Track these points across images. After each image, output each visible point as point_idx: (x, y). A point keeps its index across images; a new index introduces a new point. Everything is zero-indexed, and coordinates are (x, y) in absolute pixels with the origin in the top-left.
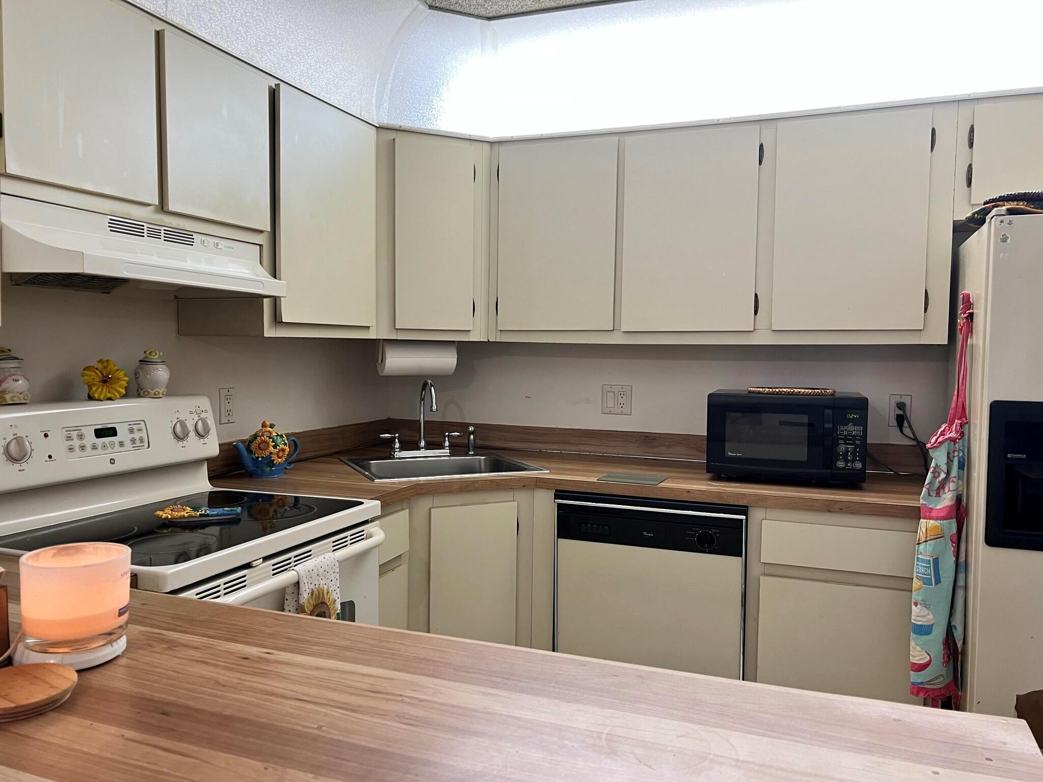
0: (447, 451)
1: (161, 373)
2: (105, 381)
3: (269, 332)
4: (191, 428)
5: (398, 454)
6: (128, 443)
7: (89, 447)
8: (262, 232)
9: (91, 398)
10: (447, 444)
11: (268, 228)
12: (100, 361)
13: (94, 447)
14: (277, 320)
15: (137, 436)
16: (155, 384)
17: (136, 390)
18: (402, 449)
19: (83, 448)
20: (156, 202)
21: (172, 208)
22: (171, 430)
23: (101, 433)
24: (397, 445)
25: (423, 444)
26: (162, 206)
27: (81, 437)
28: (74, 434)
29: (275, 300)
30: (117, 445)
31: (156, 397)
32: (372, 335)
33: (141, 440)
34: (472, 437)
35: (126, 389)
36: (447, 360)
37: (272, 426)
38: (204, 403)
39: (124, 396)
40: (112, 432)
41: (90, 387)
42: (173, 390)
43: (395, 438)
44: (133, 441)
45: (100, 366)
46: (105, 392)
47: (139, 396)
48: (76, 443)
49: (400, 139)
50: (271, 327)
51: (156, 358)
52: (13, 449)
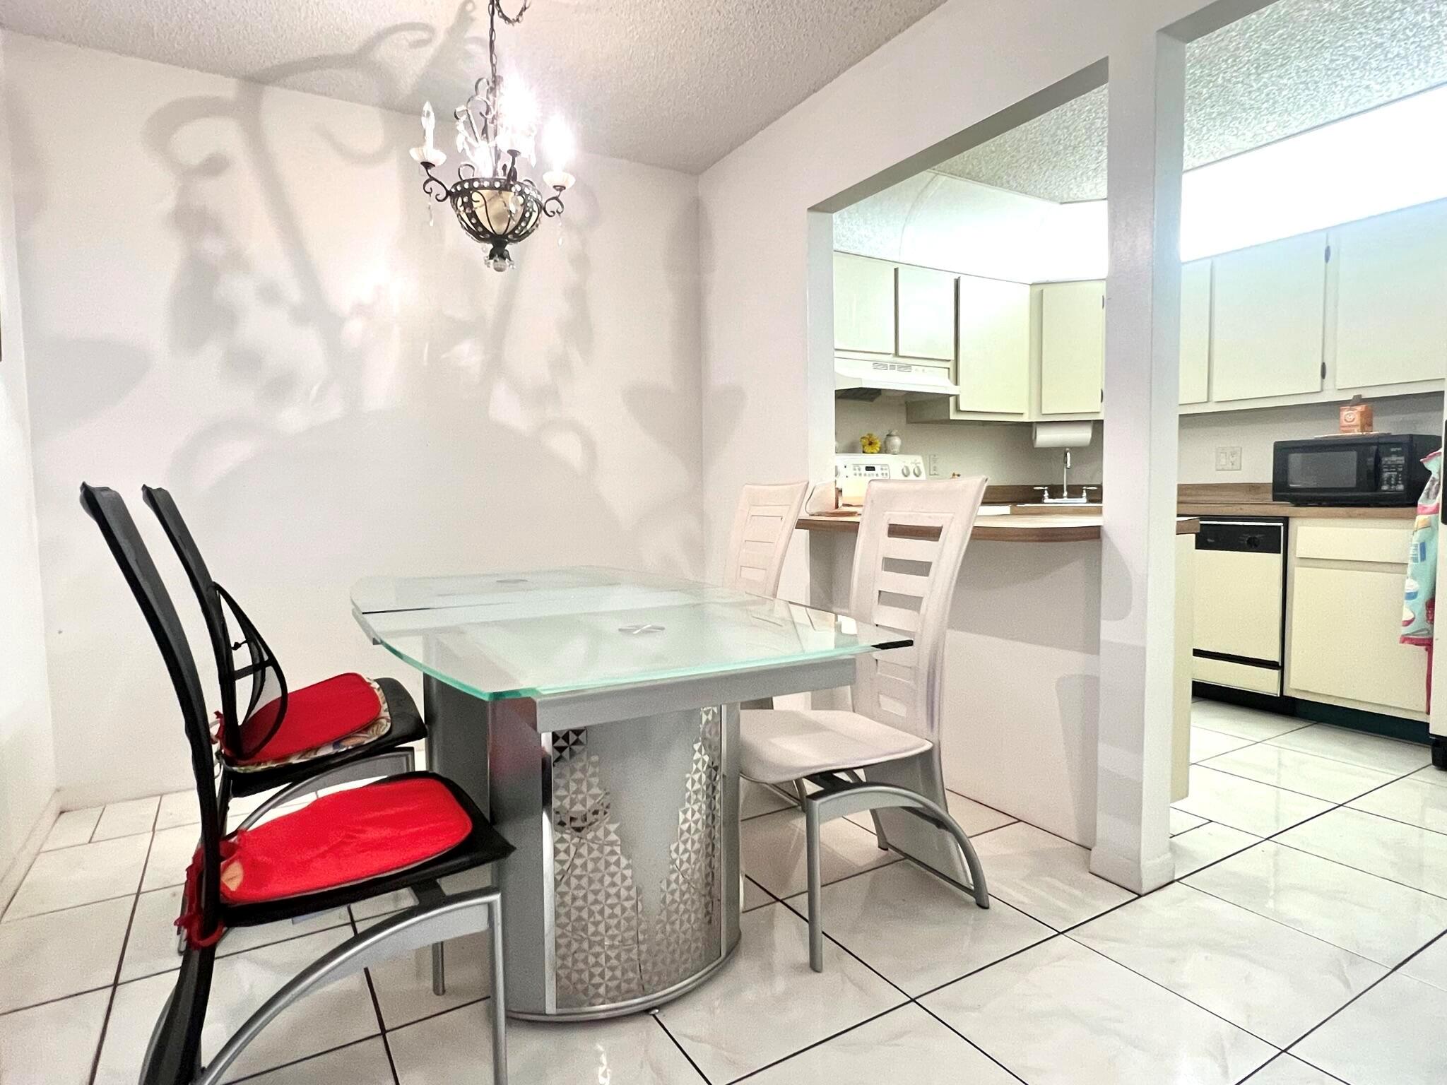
0: (1084, 500)
1: (897, 441)
2: (871, 444)
3: (953, 416)
4: (911, 471)
5: (1047, 500)
6: (880, 475)
7: (863, 475)
8: (949, 361)
9: (864, 452)
10: (1085, 494)
11: (952, 357)
12: (869, 435)
13: (865, 475)
14: (958, 410)
15: (884, 472)
16: (893, 446)
17: (884, 450)
18: (1050, 497)
19: (860, 474)
20: (893, 352)
21: (900, 354)
22: (901, 472)
23: (868, 469)
24: (1046, 494)
25: (1065, 494)
26: (896, 354)
27: (859, 469)
28: (857, 468)
29: (957, 397)
30: (875, 475)
31: (894, 454)
32: (1025, 419)
33: (886, 474)
35: (880, 448)
36: (1085, 435)
37: (959, 476)
38: (919, 459)
39: (879, 452)
40: (873, 469)
41: (864, 447)
42: (903, 451)
43: (1044, 490)
44: (883, 474)
45: (868, 437)
46: (868, 449)
47: (886, 453)
48: (858, 472)
49: (1047, 289)
50: (954, 414)
51: (894, 433)
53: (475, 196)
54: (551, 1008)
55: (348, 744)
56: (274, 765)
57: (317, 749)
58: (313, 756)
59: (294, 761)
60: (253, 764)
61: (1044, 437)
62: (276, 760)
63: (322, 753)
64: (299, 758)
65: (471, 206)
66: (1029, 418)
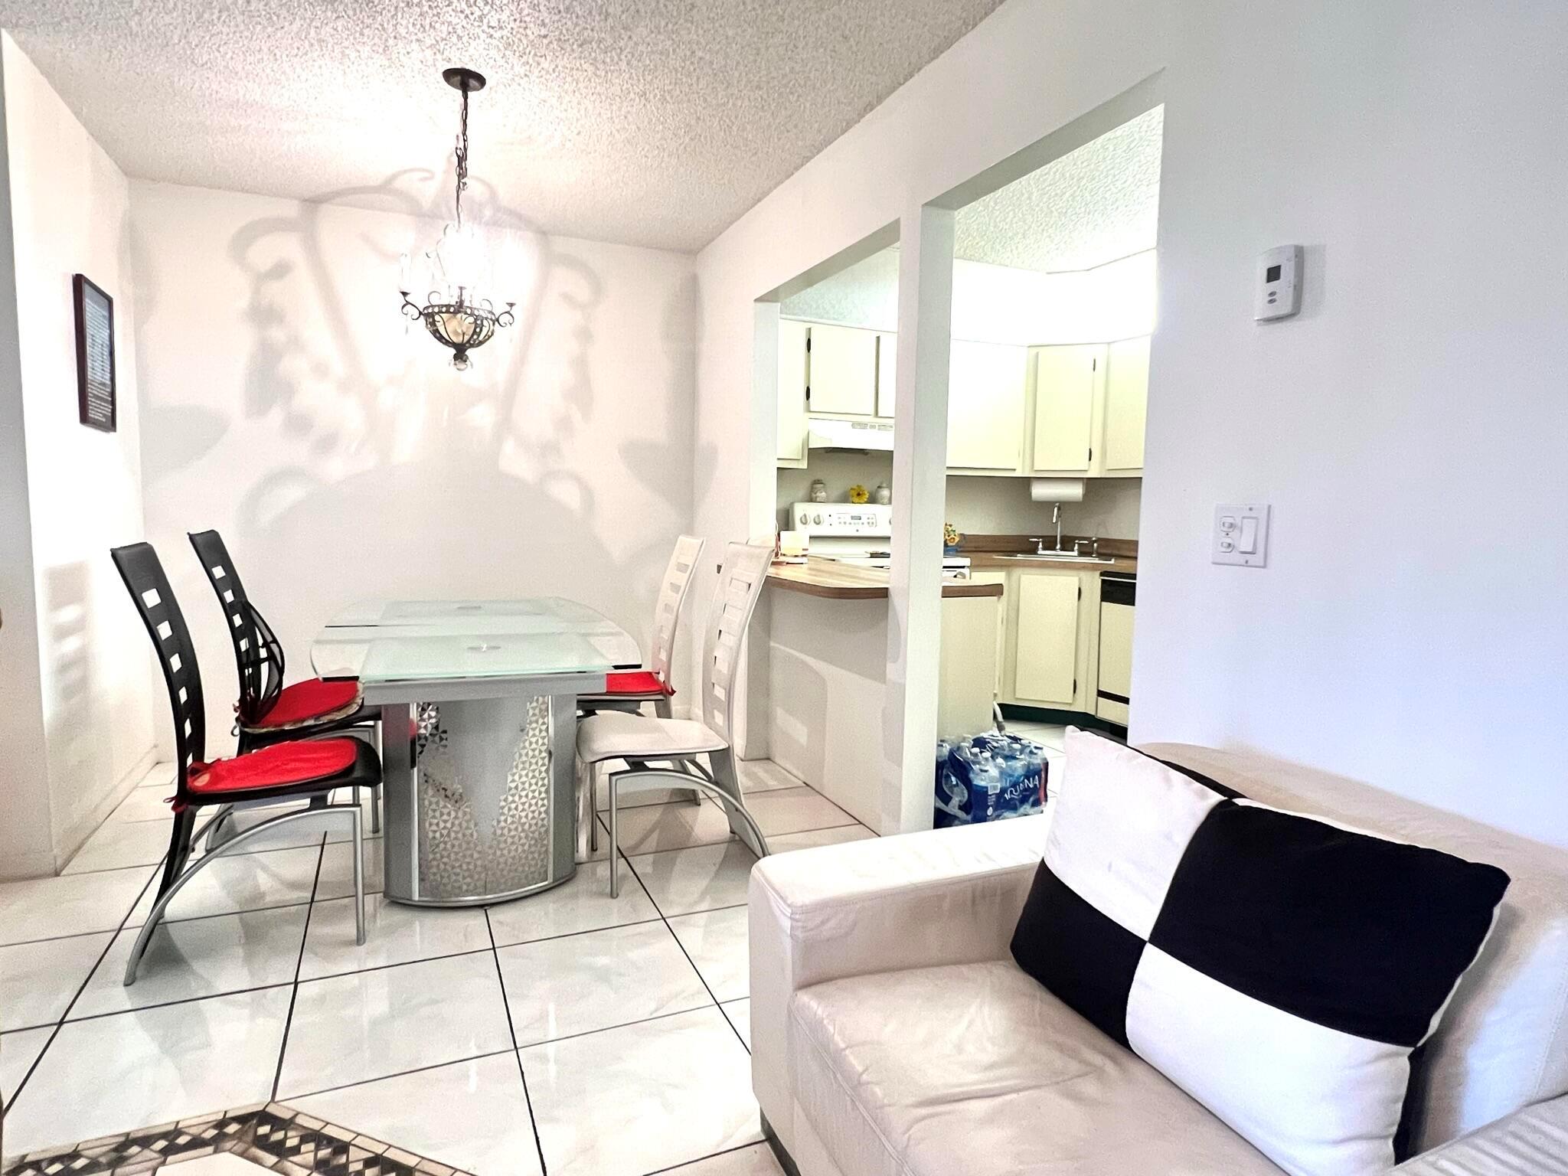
0: (1075, 553)
2: (859, 494)
5: (1040, 552)
6: (866, 523)
7: (840, 520)
9: (853, 502)
10: (1076, 547)
12: (858, 486)
13: (850, 524)
15: (870, 521)
16: (882, 498)
18: (1044, 549)
19: (845, 523)
21: (881, 414)
23: (854, 518)
24: (1040, 546)
25: (1058, 546)
26: (876, 415)
27: (845, 518)
28: (843, 517)
30: (861, 524)
31: (883, 504)
33: (873, 523)
34: (1095, 545)
35: (868, 499)
36: (1076, 492)
37: (951, 526)
39: (867, 503)
40: (860, 518)
41: (853, 497)
43: (1039, 542)
44: (869, 523)
45: (857, 488)
46: (856, 499)
48: (843, 521)
49: (1043, 351)
51: (884, 485)
52: (817, 520)
53: (437, 318)
54: (416, 897)
55: (325, 719)
56: (273, 729)
57: (303, 721)
58: (299, 725)
59: (287, 728)
60: (259, 728)
61: (1039, 491)
62: (276, 726)
63: (306, 724)
64: (291, 726)
65: (435, 325)
66: (1023, 472)
